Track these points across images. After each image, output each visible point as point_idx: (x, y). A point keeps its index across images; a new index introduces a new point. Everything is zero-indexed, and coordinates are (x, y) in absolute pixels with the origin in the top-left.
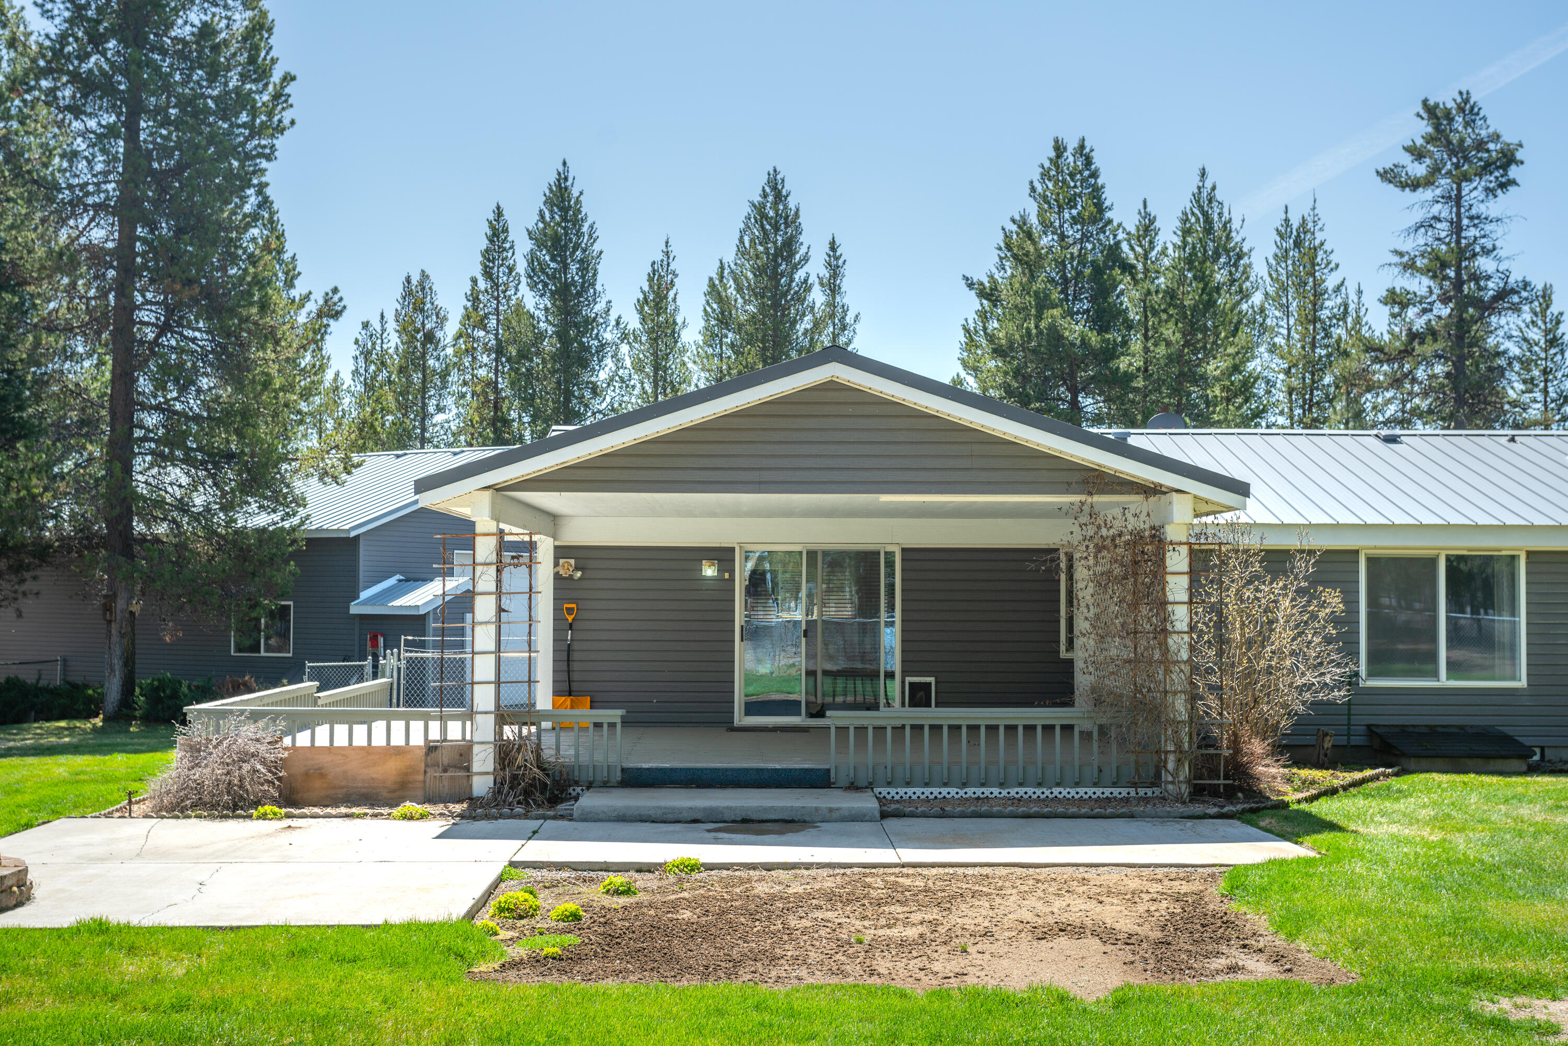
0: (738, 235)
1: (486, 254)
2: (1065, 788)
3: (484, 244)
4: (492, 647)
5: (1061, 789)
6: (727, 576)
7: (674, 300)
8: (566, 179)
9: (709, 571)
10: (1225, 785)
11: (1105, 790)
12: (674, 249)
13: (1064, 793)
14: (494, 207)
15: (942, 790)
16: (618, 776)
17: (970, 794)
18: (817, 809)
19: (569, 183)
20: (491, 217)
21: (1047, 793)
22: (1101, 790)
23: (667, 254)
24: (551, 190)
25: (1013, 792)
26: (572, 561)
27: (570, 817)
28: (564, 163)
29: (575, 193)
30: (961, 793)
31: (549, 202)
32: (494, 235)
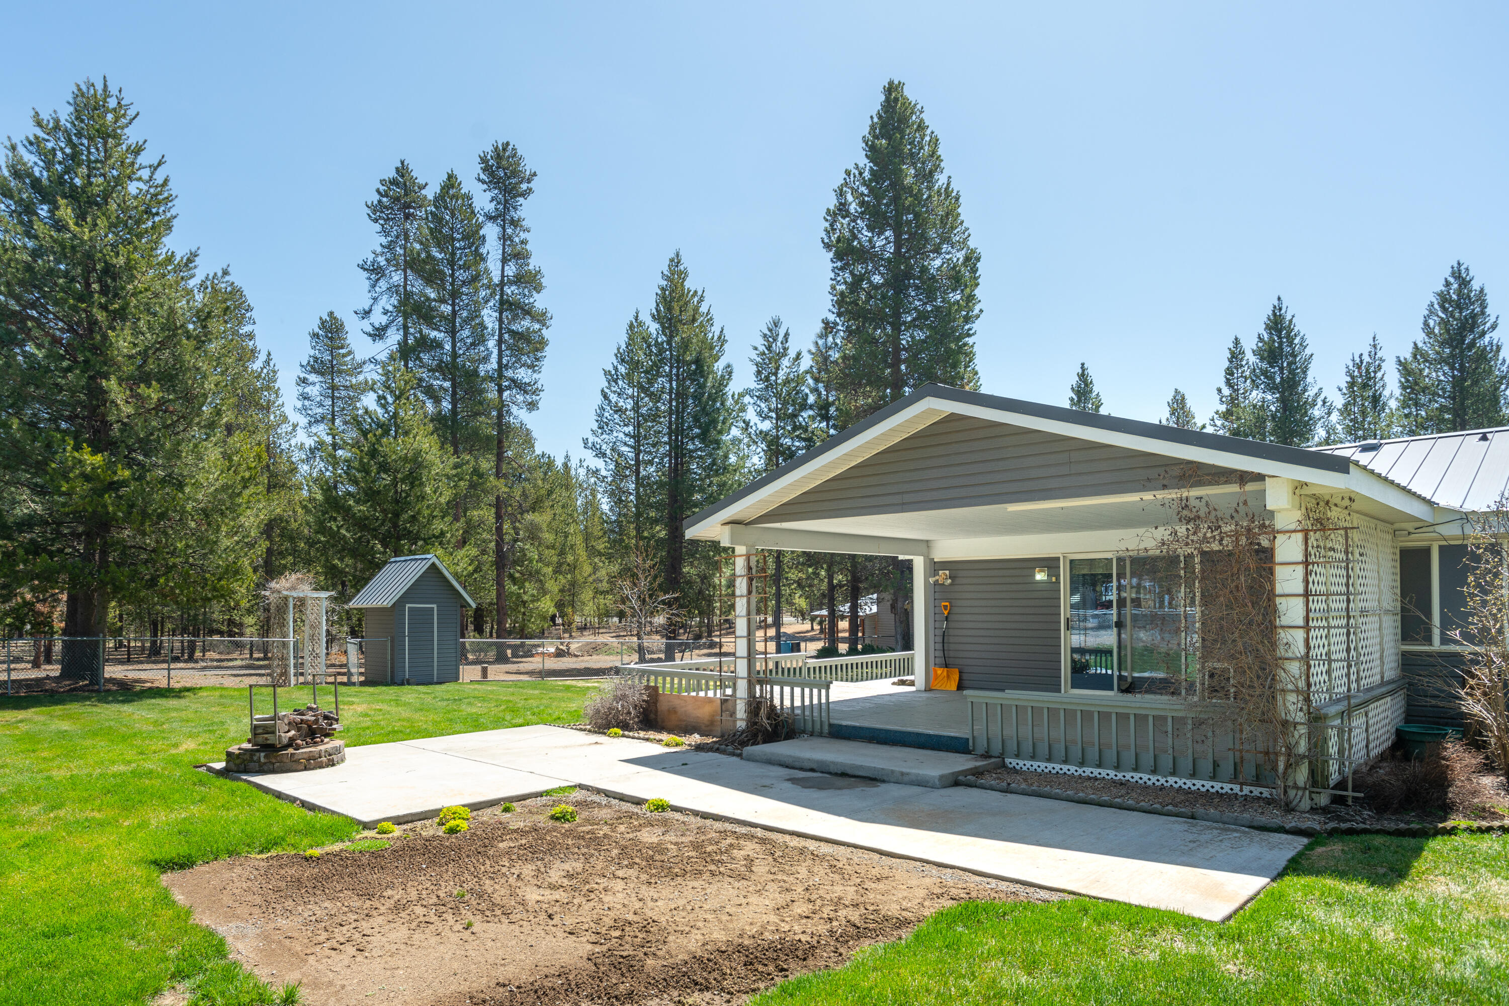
0: (1422, 319)
1: (1229, 372)
2: (1181, 777)
3: (1227, 364)
4: (745, 634)
5: (1177, 779)
6: (1054, 579)
7: (1382, 379)
8: (1280, 309)
9: (1040, 576)
10: (1353, 797)
11: (1224, 785)
12: (1380, 341)
13: (1180, 782)
14: (1233, 339)
15: (1062, 766)
16: (826, 728)
17: (1088, 773)
18: (893, 772)
19: (1283, 311)
20: (1231, 346)
21: (1162, 781)
22: (1220, 785)
23: (1375, 346)
24: (1269, 319)
25: (1128, 776)
26: (947, 572)
27: (740, 755)
28: (1279, 299)
29: (1288, 317)
30: (1080, 771)
31: (1268, 328)
32: (1233, 357)
